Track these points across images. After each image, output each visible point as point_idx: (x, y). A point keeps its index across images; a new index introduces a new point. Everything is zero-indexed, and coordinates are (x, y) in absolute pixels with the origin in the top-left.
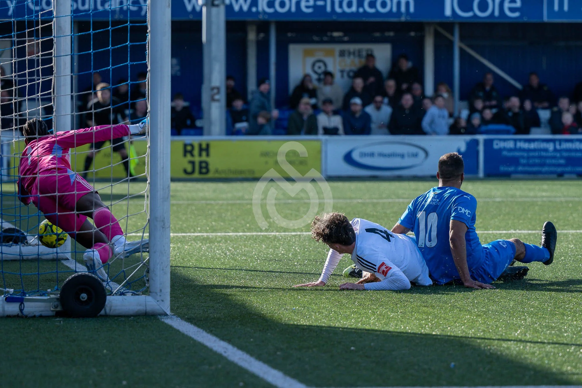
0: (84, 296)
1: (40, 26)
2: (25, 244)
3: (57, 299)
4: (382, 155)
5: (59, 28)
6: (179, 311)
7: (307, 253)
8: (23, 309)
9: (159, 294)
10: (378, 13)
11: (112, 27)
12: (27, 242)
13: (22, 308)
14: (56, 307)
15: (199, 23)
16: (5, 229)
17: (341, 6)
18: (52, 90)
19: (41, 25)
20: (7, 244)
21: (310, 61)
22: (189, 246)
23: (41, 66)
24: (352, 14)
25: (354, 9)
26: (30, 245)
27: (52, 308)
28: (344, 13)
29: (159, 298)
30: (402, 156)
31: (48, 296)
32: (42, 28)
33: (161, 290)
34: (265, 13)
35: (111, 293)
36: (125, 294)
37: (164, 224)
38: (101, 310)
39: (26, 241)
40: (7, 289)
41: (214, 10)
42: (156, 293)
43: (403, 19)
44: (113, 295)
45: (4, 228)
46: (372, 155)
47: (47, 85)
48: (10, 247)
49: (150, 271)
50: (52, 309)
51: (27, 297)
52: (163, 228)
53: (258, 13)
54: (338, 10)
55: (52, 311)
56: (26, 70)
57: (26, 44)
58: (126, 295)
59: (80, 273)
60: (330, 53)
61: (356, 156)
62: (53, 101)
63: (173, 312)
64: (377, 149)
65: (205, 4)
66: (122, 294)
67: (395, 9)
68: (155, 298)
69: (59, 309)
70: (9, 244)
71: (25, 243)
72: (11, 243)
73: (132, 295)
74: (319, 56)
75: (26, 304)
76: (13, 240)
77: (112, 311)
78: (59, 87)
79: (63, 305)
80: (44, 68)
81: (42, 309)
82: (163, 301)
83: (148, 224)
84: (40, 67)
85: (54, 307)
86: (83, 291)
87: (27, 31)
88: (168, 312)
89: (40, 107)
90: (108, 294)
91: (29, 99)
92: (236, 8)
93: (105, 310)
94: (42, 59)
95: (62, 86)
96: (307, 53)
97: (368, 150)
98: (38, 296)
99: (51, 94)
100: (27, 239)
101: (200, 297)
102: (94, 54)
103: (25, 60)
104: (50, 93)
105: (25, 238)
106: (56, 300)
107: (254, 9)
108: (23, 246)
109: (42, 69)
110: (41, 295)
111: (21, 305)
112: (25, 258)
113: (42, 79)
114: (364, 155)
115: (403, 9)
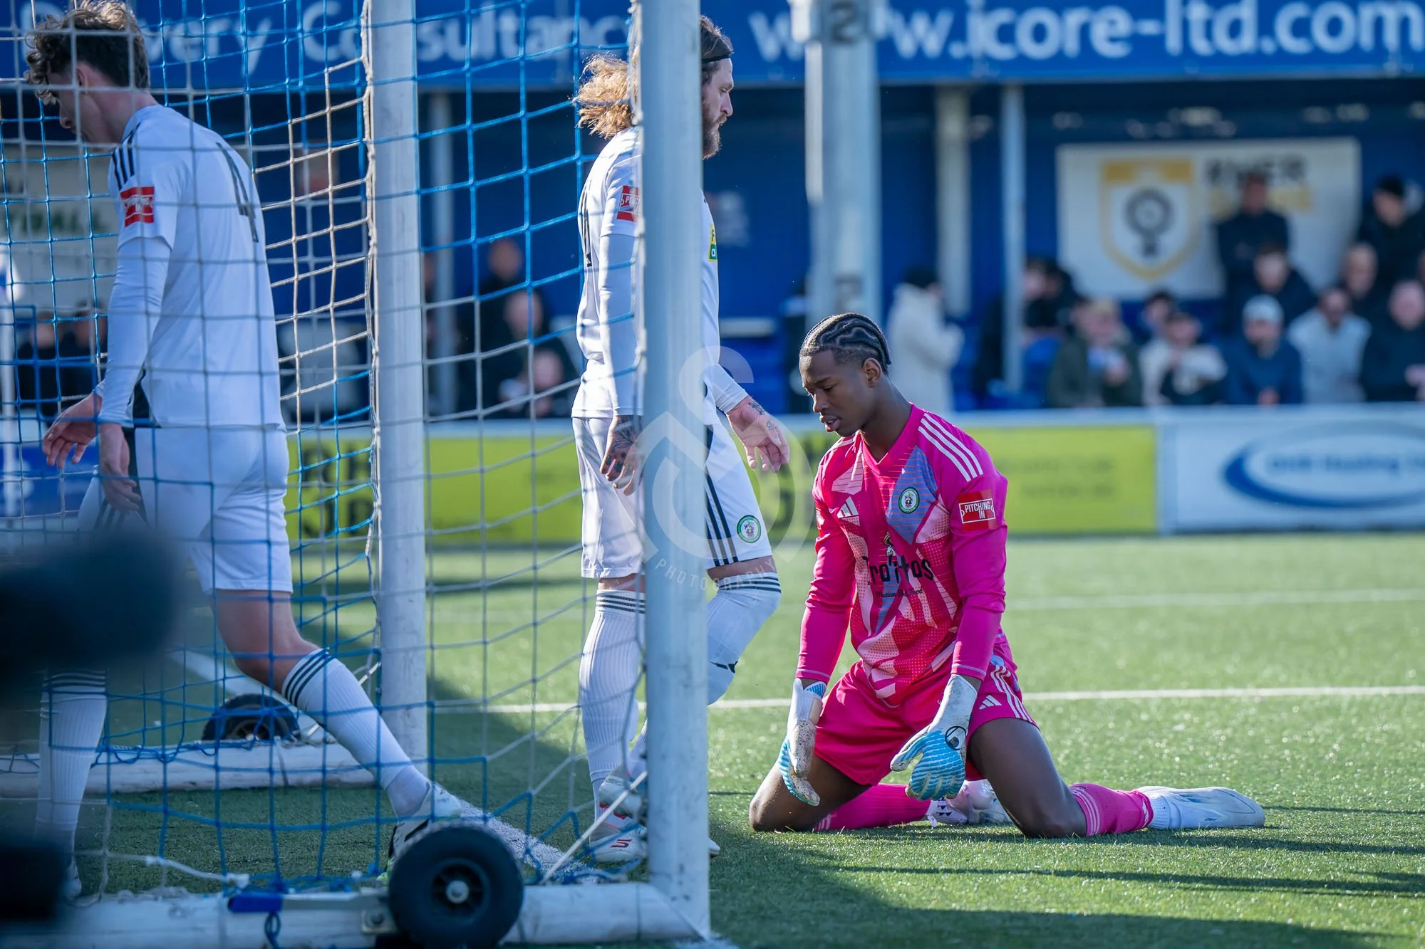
0: (459, 890)
1: (328, 109)
2: (291, 740)
3: (382, 899)
4: (1334, 464)
5: (383, 113)
6: (735, 926)
7: (1111, 751)
8: (277, 933)
9: (676, 878)
10: (1317, 55)
11: (529, 109)
12: (298, 736)
13: (274, 929)
14: (378, 922)
15: (797, 95)
16: (233, 698)
17: (1209, 34)
18: (367, 293)
19: (333, 104)
20: (238, 741)
21: (1121, 194)
22: (772, 735)
23: (335, 224)
24: (1244, 59)
25: (1247, 42)
26: (307, 744)
27: (367, 925)
28: (1219, 58)
29: (675, 889)
30: (1393, 466)
31: (357, 889)
32: (333, 114)
33: (682, 869)
34: (988, 59)
35: (538, 879)
36: (579, 880)
37: (689, 677)
38: (507, 929)
39: (295, 732)
40: (231, 876)
41: (843, 55)
42: (669, 876)
43: (1392, 69)
44: (544, 885)
45: (229, 695)
46: (1304, 464)
47: (352, 280)
48: (249, 749)
49: (651, 814)
50: (365, 929)
51: (292, 895)
52: (686, 686)
53: (968, 60)
54: (1200, 45)
55: (366, 934)
56: (290, 237)
57: (287, 162)
58: (581, 883)
59: (446, 824)
60: (1179, 172)
61: (1257, 469)
62: (369, 325)
63: (717, 931)
64: (1319, 447)
65: (817, 37)
66: (570, 880)
67: (1367, 40)
68: (664, 890)
69: (387, 927)
70: (244, 740)
71: (293, 737)
72: (250, 737)
73: (599, 882)
74: (1150, 179)
75: (286, 917)
76: (256, 729)
77: (540, 930)
78: (386, 284)
79: (397, 916)
80: (344, 230)
81: (336, 929)
82: (687, 898)
83: (644, 677)
84: (331, 229)
85: (370, 923)
86: (455, 873)
87: (290, 123)
88: (705, 931)
89: (334, 342)
90: (527, 881)
91: (300, 321)
92: (906, 46)
93: (521, 928)
94: (335, 206)
95: (395, 281)
96: (1115, 174)
97: (1292, 450)
98: (325, 890)
99: (363, 306)
100: (297, 728)
101: (798, 886)
102: (480, 190)
103: (288, 209)
104: (360, 304)
105: (292, 722)
106: (376, 902)
107: (957, 50)
108: (286, 747)
109: (336, 233)
110: (333, 890)
111: (269, 921)
112: (292, 779)
113: (338, 262)
114: (1278, 464)
115: (1391, 38)
